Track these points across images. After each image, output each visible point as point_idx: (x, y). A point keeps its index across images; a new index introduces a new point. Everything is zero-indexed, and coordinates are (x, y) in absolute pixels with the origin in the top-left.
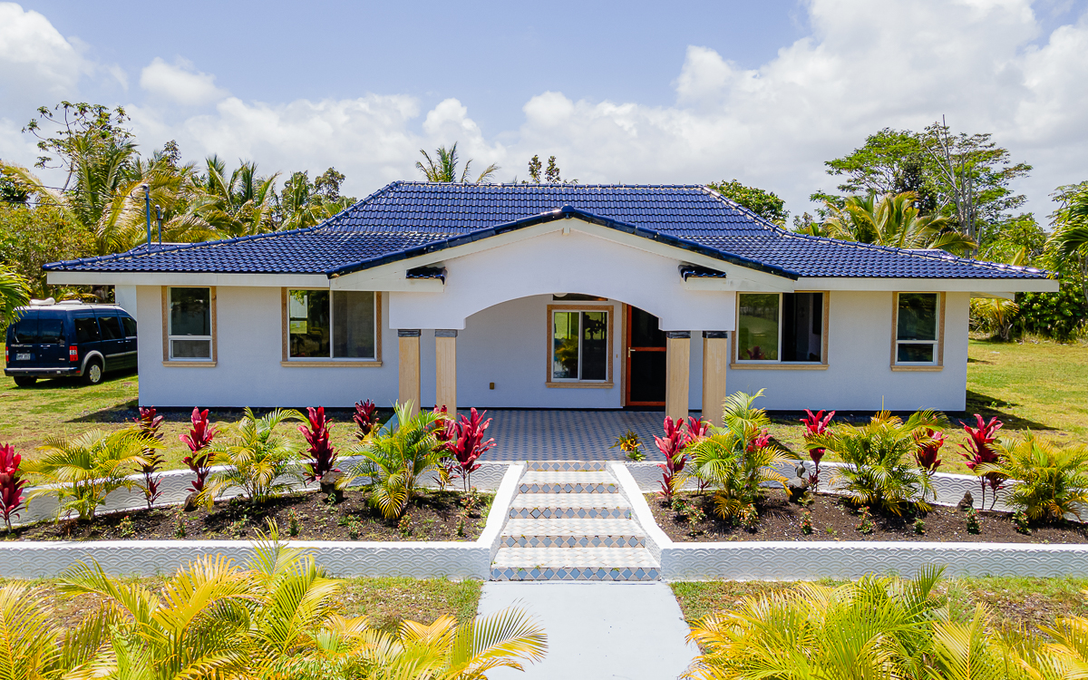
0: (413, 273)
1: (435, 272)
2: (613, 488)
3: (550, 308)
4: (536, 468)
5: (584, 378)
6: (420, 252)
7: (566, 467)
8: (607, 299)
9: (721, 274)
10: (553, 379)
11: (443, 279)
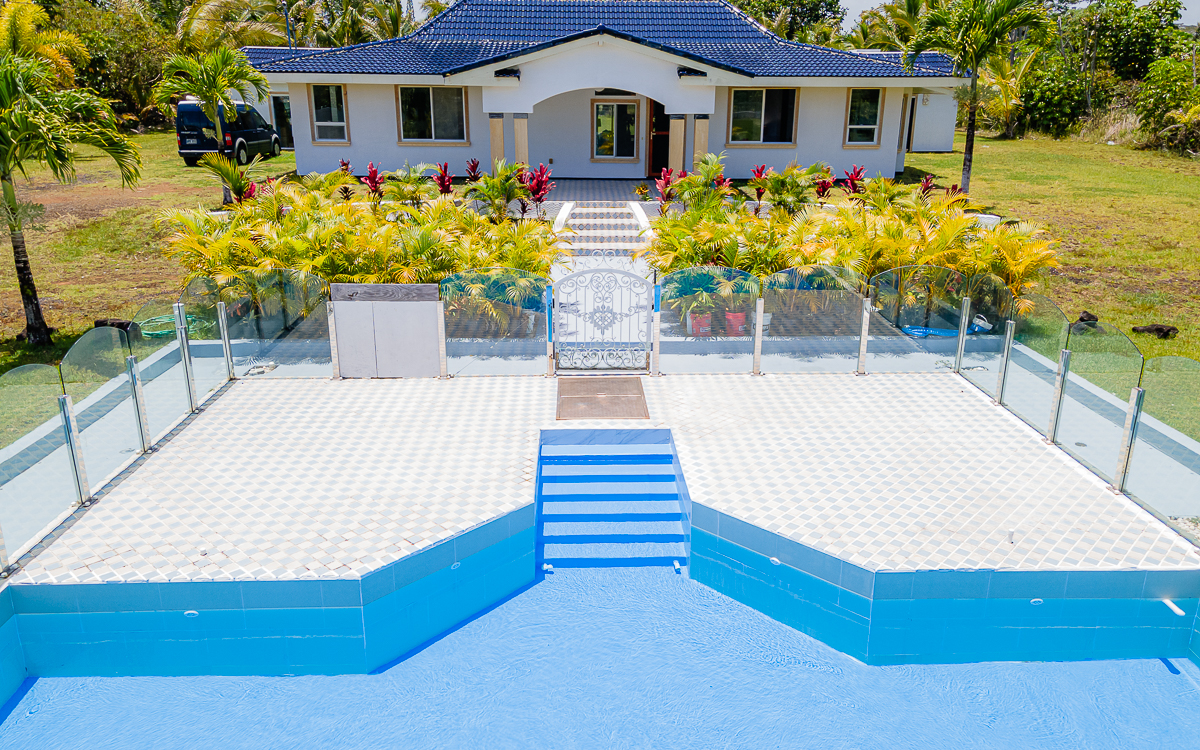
0: (499, 73)
1: (512, 72)
2: (630, 215)
3: (593, 101)
4: (582, 206)
5: (618, 155)
6: (503, 58)
7: (601, 205)
8: (634, 94)
9: (704, 74)
10: (596, 157)
11: (519, 77)
